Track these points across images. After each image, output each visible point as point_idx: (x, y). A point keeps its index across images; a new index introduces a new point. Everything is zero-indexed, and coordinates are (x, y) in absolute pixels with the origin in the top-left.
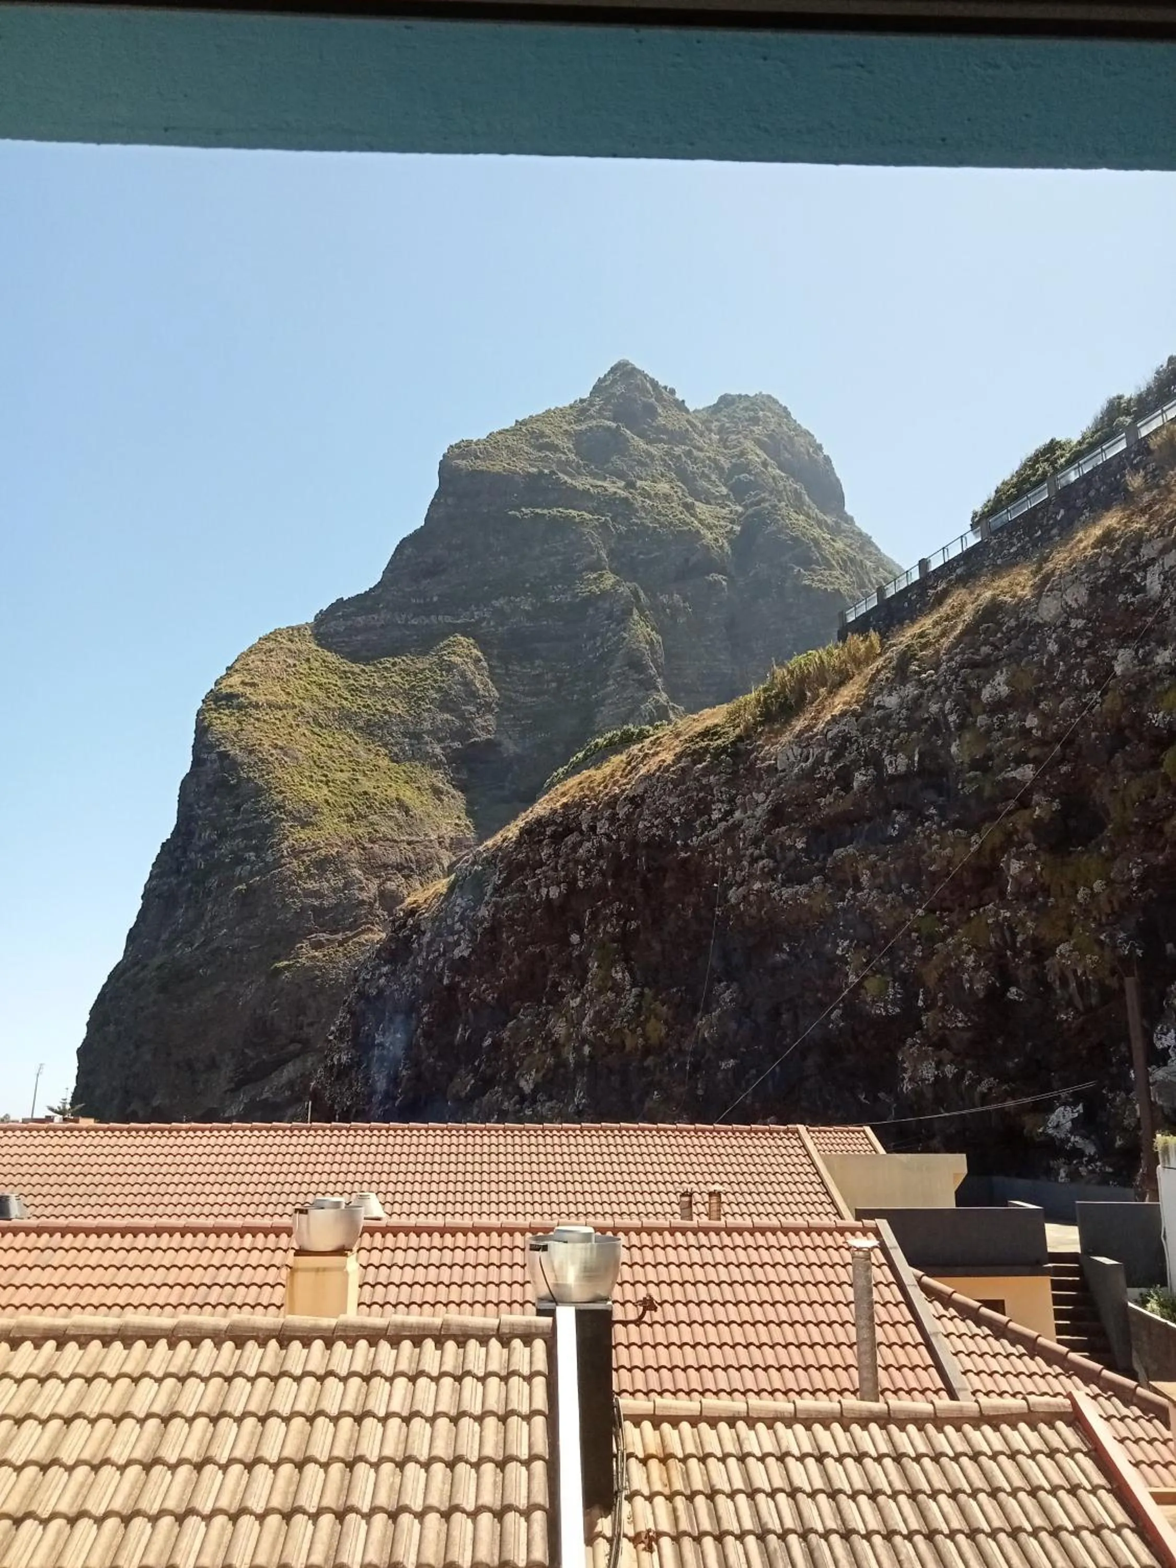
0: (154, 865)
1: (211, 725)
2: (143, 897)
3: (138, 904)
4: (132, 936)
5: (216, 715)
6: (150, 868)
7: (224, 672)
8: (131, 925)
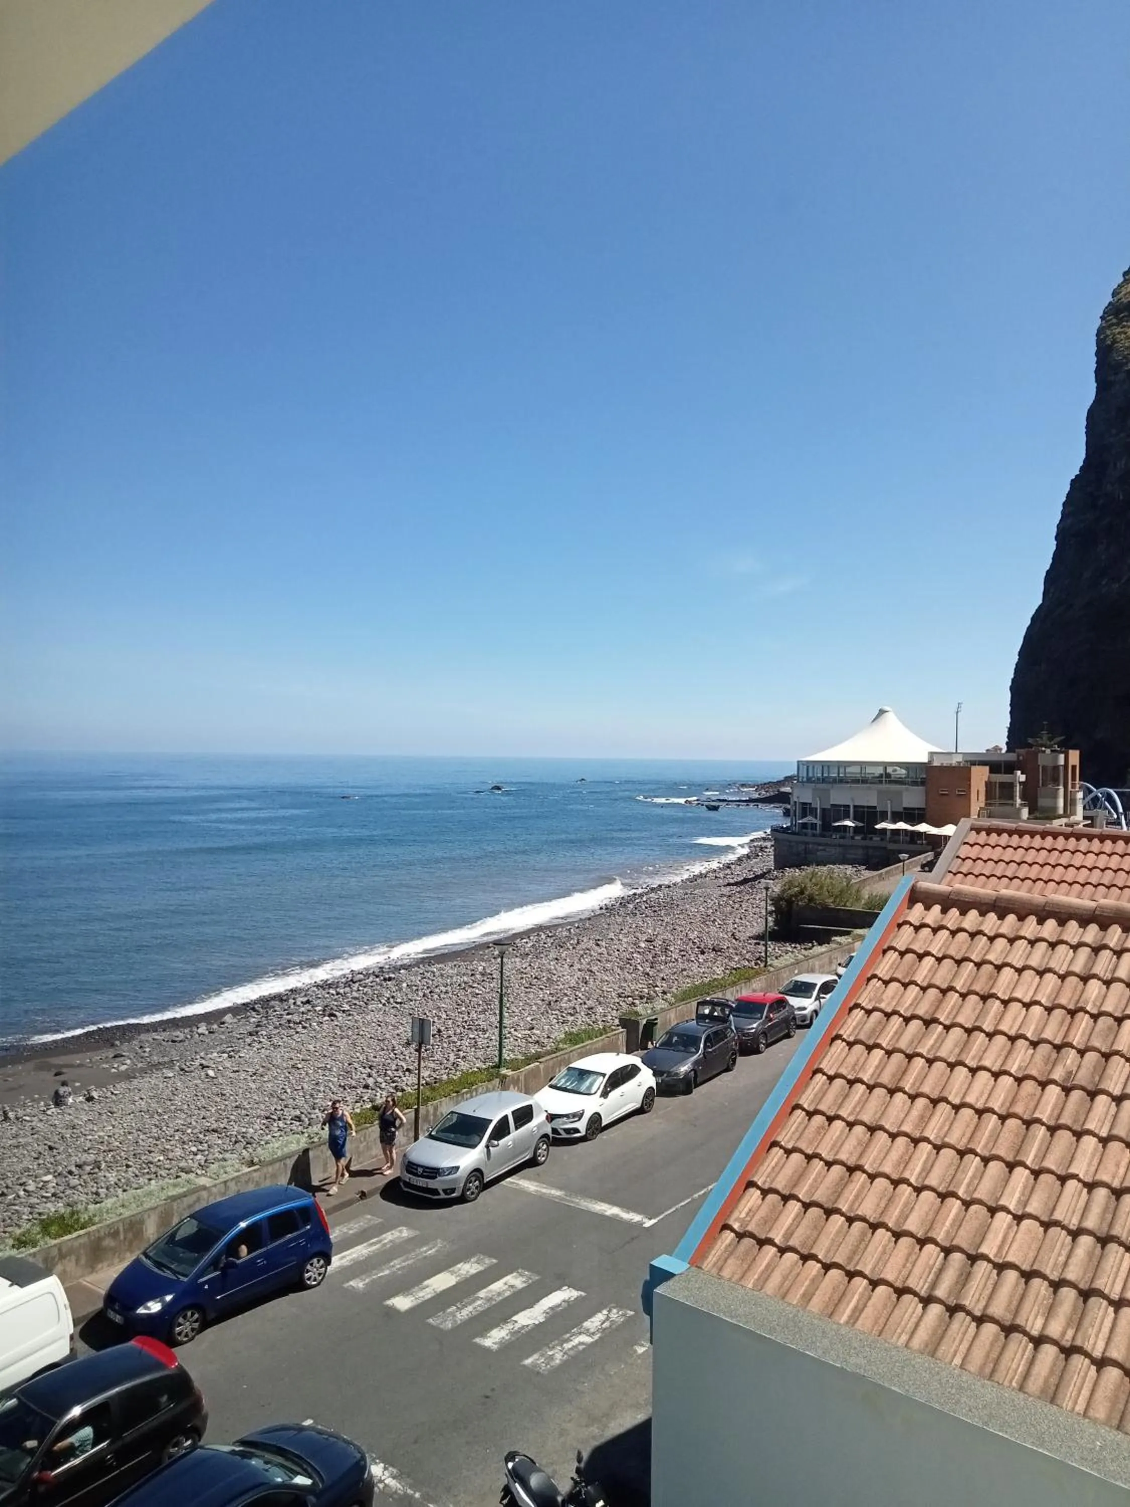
0: (1064, 504)
1: (1114, 342)
2: (1056, 538)
3: (1052, 546)
4: (1051, 578)
5: (1119, 330)
6: (1061, 508)
7: (1121, 279)
8: (1048, 567)
